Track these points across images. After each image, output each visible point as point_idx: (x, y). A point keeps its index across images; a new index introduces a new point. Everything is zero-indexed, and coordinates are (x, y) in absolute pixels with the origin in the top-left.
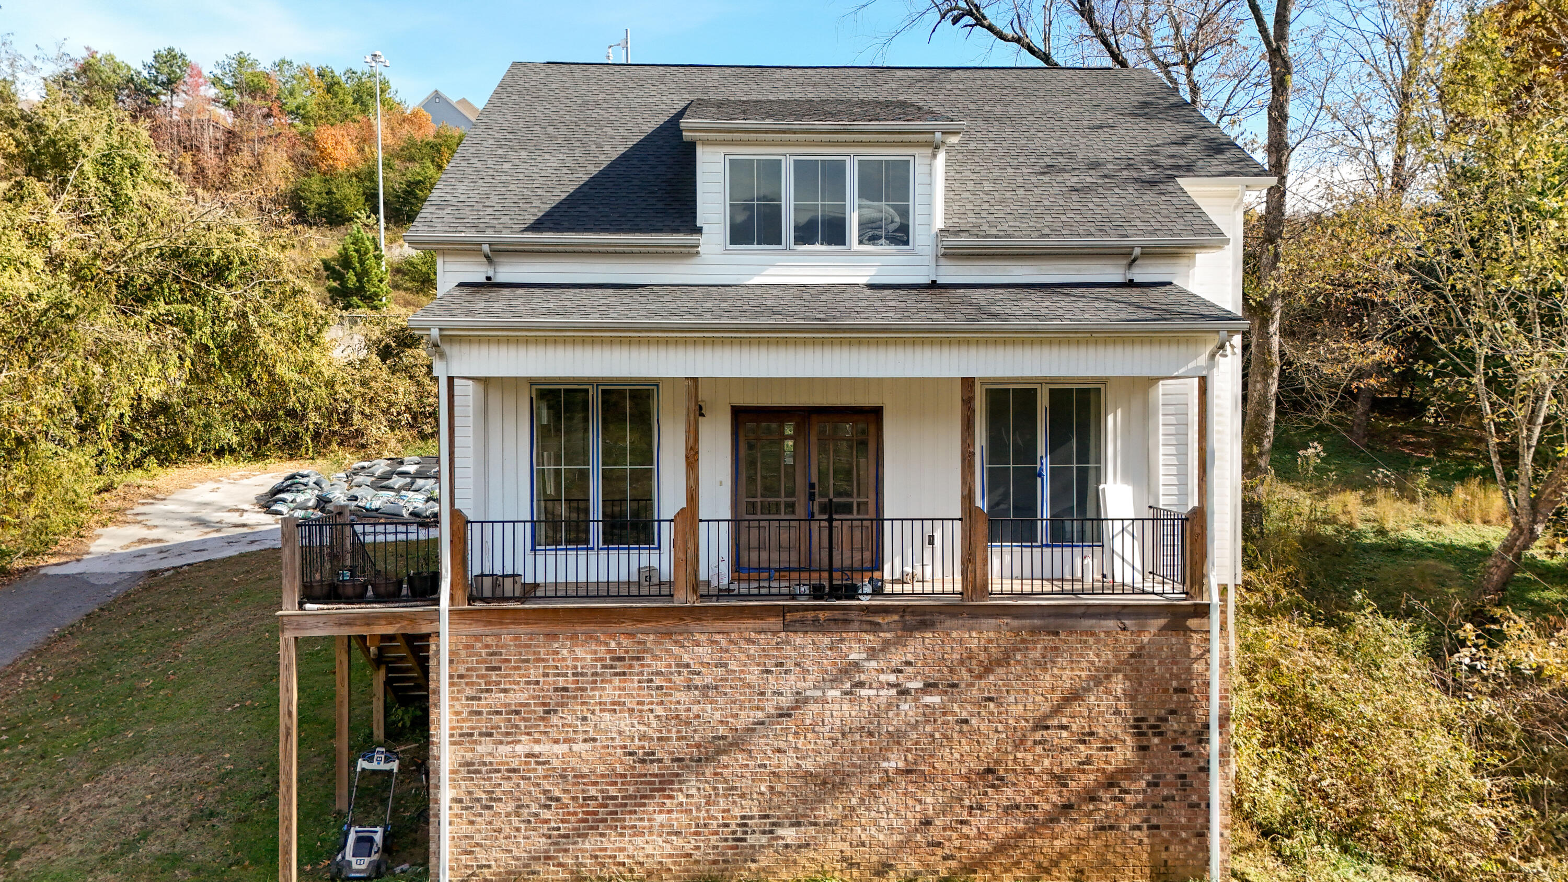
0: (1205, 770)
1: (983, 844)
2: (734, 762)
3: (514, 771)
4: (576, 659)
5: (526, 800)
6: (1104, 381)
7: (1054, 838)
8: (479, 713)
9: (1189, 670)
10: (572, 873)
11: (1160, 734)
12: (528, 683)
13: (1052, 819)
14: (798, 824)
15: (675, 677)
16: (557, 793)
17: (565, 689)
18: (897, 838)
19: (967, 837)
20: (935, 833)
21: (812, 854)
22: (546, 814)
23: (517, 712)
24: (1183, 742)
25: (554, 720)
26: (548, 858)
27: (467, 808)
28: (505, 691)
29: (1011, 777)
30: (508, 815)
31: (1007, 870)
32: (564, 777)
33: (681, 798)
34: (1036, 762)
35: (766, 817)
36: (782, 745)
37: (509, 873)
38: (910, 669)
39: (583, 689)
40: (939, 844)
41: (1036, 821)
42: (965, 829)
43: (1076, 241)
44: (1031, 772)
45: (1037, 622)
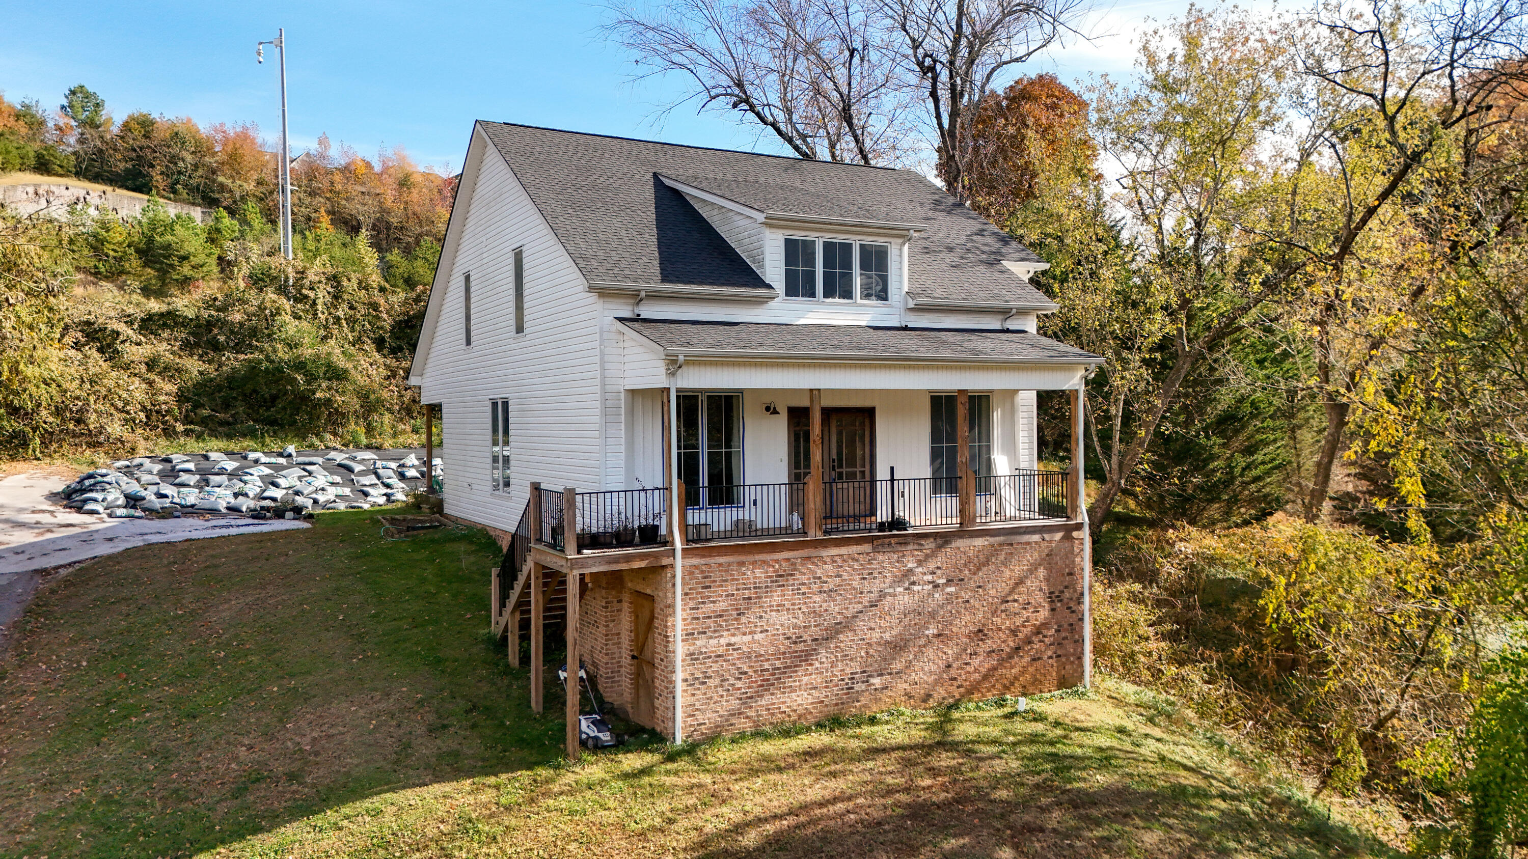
0: (1082, 620)
1: (977, 676)
2: (846, 638)
3: (719, 656)
4: (755, 578)
5: (727, 676)
6: (992, 391)
7: (1012, 668)
8: (698, 618)
9: (1074, 561)
10: (754, 722)
11: (1061, 601)
12: (727, 596)
13: (1010, 657)
14: (881, 675)
15: (813, 586)
16: (745, 669)
17: (750, 598)
18: (934, 677)
19: (969, 673)
20: (953, 672)
21: (890, 693)
22: (739, 684)
23: (721, 616)
24: (1072, 604)
25: (744, 619)
26: (740, 714)
27: (691, 685)
28: (713, 602)
29: (990, 633)
30: (716, 687)
31: (989, 691)
32: (749, 657)
33: (817, 665)
34: (1003, 623)
35: (864, 672)
36: (872, 625)
37: (717, 727)
38: (939, 572)
39: (760, 598)
40: (955, 679)
41: (1003, 660)
42: (968, 668)
43: (983, 303)
44: (1000, 629)
45: (1001, 538)
